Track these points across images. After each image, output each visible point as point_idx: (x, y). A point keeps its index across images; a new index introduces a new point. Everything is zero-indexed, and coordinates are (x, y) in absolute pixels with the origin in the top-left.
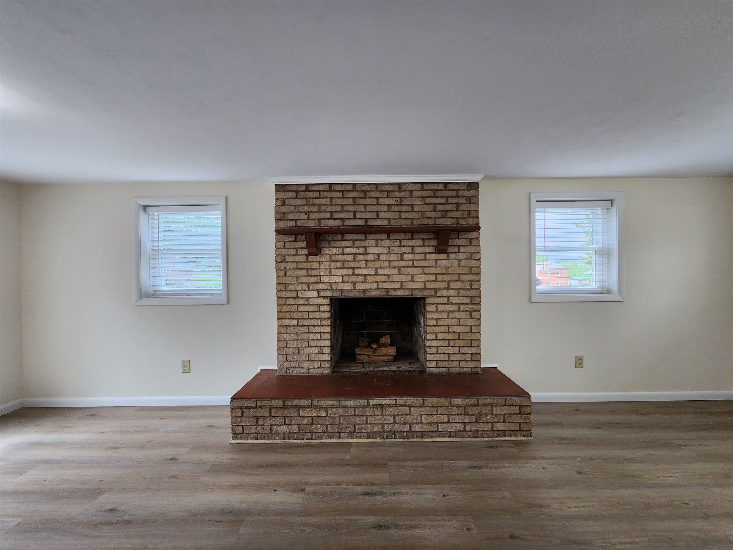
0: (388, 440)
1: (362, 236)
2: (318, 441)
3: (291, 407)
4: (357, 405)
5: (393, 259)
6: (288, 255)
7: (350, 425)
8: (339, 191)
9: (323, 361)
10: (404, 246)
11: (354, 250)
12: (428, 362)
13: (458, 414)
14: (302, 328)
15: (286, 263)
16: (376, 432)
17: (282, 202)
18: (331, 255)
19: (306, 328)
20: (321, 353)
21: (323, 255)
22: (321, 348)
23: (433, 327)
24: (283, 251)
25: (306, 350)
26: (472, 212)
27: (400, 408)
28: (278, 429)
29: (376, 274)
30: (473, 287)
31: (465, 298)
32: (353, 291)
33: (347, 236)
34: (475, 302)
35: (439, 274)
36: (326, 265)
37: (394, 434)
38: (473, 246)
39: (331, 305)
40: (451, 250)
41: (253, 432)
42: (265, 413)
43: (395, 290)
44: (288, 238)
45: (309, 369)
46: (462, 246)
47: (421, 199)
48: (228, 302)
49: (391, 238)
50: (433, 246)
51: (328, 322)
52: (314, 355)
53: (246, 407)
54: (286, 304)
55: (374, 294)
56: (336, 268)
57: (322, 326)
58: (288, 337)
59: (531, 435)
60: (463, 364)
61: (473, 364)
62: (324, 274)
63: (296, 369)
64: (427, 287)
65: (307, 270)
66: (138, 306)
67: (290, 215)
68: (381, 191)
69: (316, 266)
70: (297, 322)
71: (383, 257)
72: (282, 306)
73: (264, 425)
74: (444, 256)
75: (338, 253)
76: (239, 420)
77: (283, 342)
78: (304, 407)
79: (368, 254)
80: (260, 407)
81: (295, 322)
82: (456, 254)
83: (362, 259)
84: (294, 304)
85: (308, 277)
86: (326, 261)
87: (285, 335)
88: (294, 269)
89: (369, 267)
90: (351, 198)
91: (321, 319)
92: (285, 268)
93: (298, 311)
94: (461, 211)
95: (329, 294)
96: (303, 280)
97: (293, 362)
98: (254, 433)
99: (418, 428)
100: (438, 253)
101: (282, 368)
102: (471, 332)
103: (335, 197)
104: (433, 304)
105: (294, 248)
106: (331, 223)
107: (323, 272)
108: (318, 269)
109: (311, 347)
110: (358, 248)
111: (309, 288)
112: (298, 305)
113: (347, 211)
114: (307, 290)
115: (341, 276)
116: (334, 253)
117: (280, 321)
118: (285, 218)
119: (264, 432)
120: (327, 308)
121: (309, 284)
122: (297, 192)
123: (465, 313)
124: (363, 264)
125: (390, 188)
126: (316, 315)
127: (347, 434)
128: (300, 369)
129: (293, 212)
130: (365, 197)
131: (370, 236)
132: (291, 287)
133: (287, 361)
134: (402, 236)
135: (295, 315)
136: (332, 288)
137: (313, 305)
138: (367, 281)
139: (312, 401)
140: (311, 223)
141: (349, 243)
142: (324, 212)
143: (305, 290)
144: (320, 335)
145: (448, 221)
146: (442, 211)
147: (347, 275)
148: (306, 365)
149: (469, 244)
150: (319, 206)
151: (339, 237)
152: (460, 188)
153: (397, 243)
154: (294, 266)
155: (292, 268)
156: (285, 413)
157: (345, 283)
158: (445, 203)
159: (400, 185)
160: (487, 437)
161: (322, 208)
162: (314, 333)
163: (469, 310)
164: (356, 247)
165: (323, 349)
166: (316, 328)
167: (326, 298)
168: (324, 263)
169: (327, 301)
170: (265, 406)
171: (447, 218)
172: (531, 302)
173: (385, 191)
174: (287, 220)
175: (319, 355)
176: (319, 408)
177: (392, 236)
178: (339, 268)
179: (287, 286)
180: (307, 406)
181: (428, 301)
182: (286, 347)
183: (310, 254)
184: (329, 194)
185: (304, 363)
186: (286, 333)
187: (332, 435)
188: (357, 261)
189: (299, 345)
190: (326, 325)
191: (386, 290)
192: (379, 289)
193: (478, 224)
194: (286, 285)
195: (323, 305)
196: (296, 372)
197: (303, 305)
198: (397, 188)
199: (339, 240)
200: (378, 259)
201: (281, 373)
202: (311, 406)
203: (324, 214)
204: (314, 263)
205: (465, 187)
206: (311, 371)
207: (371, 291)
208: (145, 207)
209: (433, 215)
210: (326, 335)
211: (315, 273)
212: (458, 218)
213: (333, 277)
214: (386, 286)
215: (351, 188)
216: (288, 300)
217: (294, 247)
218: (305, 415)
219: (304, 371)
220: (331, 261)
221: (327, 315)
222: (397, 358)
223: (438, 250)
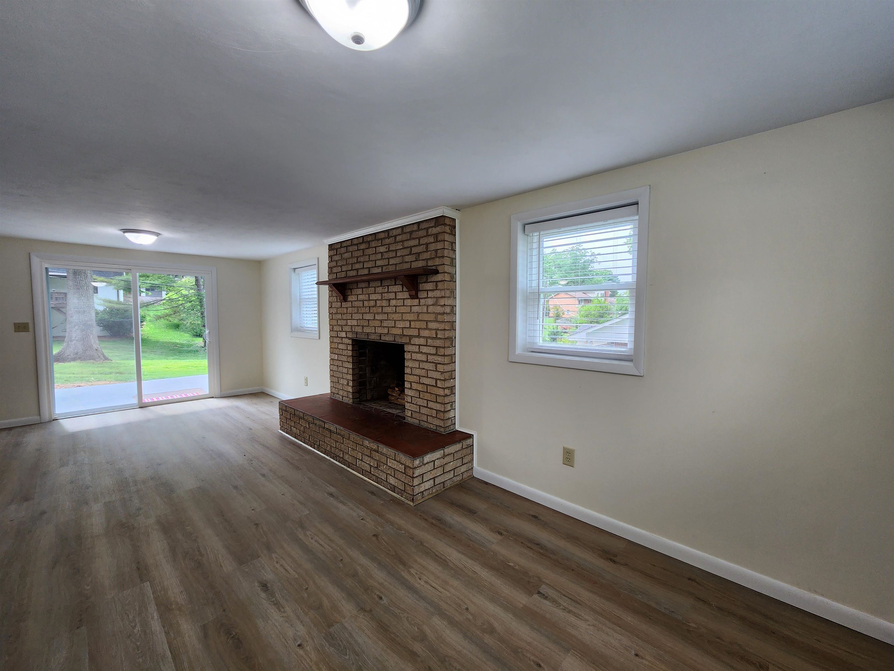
1: (367, 284)
3: (297, 416)
5: (384, 305)
6: (334, 302)
8: (356, 245)
9: (349, 392)
10: (390, 292)
11: (363, 297)
12: (406, 410)
14: (340, 362)
15: (333, 309)
17: (331, 259)
18: (352, 302)
19: (342, 362)
20: (348, 384)
21: (348, 301)
22: (348, 381)
24: (331, 299)
25: (342, 381)
26: (439, 251)
28: (293, 429)
29: (374, 319)
30: (438, 336)
31: (431, 348)
32: (362, 334)
33: (360, 285)
34: (440, 354)
35: (412, 321)
38: (439, 289)
39: (353, 345)
40: (422, 295)
41: (286, 428)
42: (289, 416)
43: (385, 335)
45: (343, 396)
46: (430, 290)
47: (402, 243)
48: (320, 338)
49: (383, 285)
52: (345, 385)
55: (373, 337)
56: (354, 313)
58: (334, 368)
60: (430, 419)
61: (439, 422)
62: (349, 318)
63: (338, 395)
64: (404, 333)
65: (342, 314)
66: (291, 337)
67: (334, 269)
68: (378, 240)
69: (345, 311)
71: (378, 303)
72: (332, 343)
73: (289, 424)
74: (416, 301)
75: (355, 300)
77: (332, 372)
78: (301, 418)
79: (370, 300)
80: (287, 411)
81: (337, 357)
82: (425, 300)
83: (367, 305)
84: (336, 342)
85: (342, 321)
87: (333, 366)
88: (336, 314)
89: (371, 313)
90: (362, 249)
91: (348, 356)
92: (332, 313)
93: (338, 348)
94: (430, 251)
95: (350, 335)
96: (339, 322)
97: (336, 389)
100: (412, 299)
101: (332, 392)
102: (436, 386)
103: (354, 250)
104: (409, 352)
105: (336, 297)
106: (352, 274)
107: (348, 316)
108: (346, 313)
109: (344, 378)
111: (342, 329)
112: (338, 343)
113: (360, 262)
115: (357, 321)
116: (353, 300)
118: (332, 272)
119: (289, 429)
120: (351, 348)
121: (342, 326)
122: (337, 249)
123: (432, 364)
124: (367, 310)
126: (346, 352)
129: (335, 267)
130: (369, 248)
131: (371, 284)
132: (335, 328)
133: (334, 387)
134: (389, 282)
135: (337, 351)
136: (352, 330)
137: (344, 344)
138: (370, 325)
139: (304, 414)
140: (343, 275)
141: (360, 291)
142: (349, 264)
143: (341, 331)
146: (416, 253)
147: (360, 319)
148: (342, 393)
149: (435, 288)
150: (347, 259)
152: (429, 226)
153: (386, 290)
155: (335, 312)
156: (295, 419)
157: (358, 326)
158: (418, 244)
159: (388, 231)
161: (348, 261)
162: (345, 367)
163: (435, 361)
164: (364, 294)
166: (346, 363)
167: (350, 338)
168: (349, 308)
169: (350, 342)
171: (420, 260)
172: (509, 361)
173: (380, 239)
175: (347, 386)
176: (306, 421)
177: (383, 283)
178: (356, 313)
181: (407, 348)
182: (333, 376)
183: (343, 301)
184: (351, 248)
185: (341, 391)
188: (365, 307)
189: (338, 376)
190: (350, 361)
192: (376, 333)
194: (333, 326)
196: (338, 397)
197: (340, 343)
198: (386, 235)
199: (355, 289)
200: (376, 305)
201: (332, 397)
203: (348, 267)
204: (344, 309)
205: (433, 224)
206: (344, 398)
207: (371, 335)
208: (295, 269)
209: (410, 258)
210: (350, 370)
211: (345, 317)
212: (427, 260)
213: (353, 321)
214: (379, 330)
215: (361, 240)
216: (334, 338)
219: (341, 398)
220: (352, 307)
221: (351, 353)
223: (412, 297)
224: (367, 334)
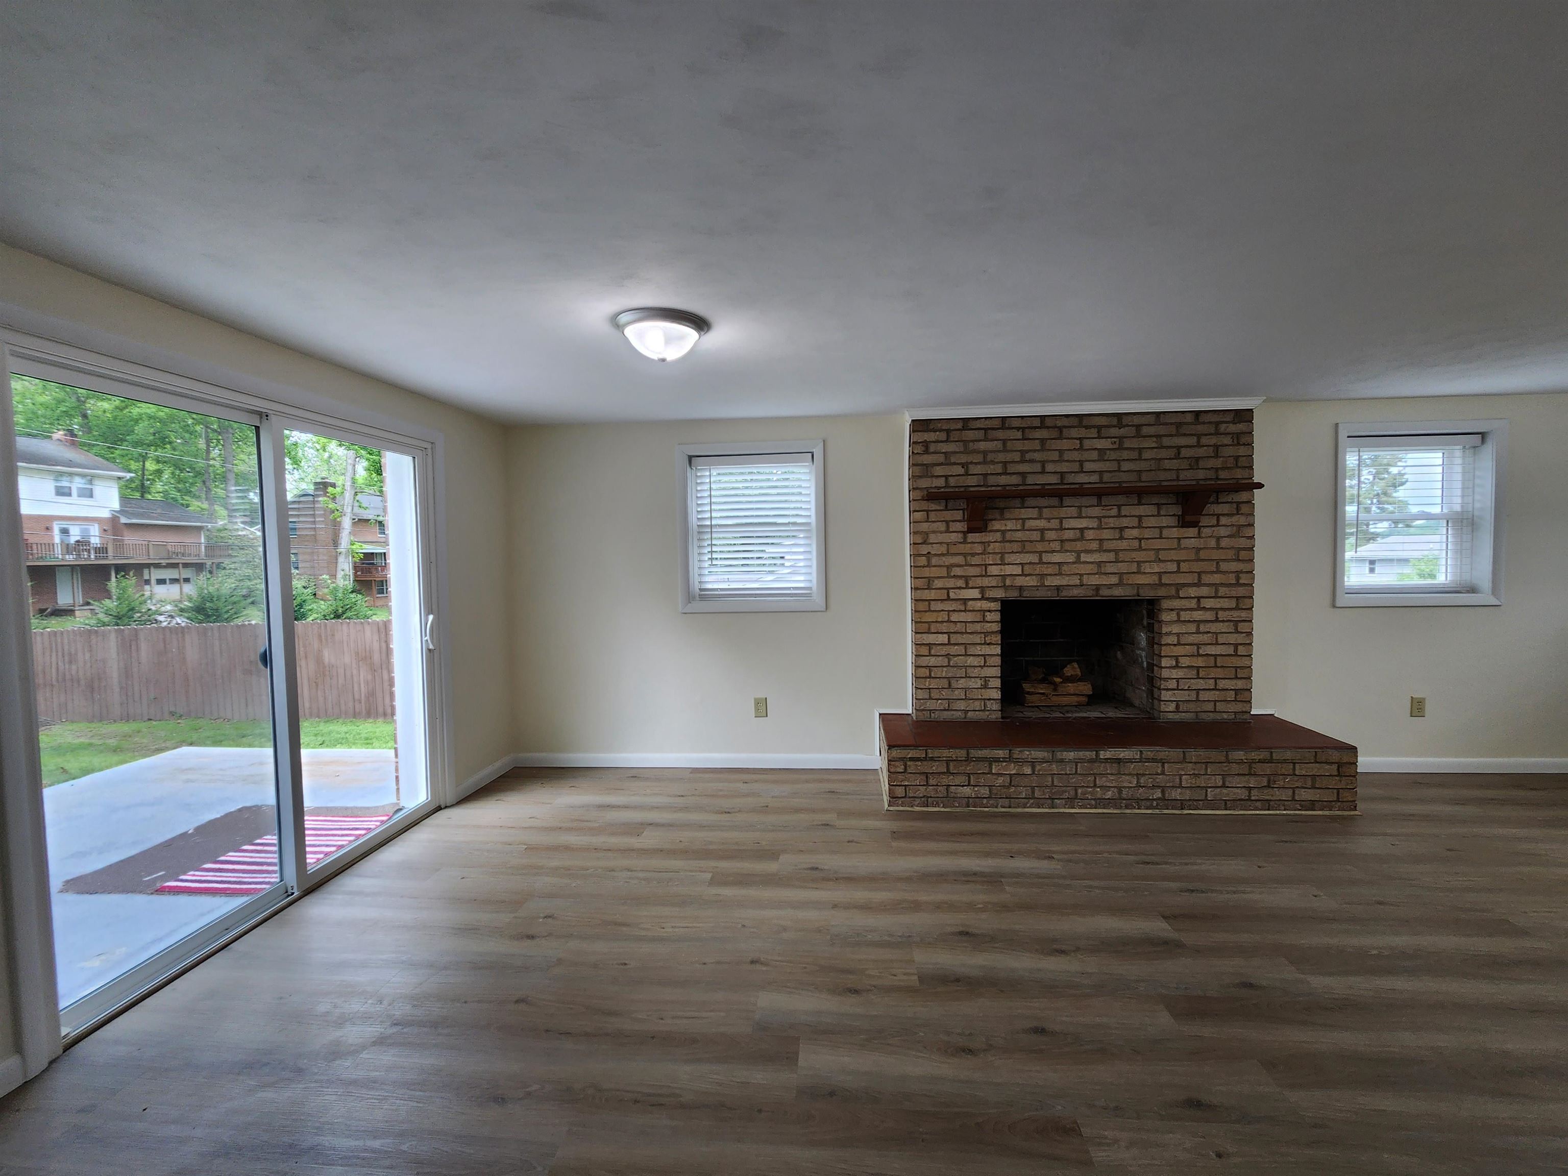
0: (1128, 811)
1: (1055, 501)
2: (1019, 810)
3: (979, 760)
4: (1079, 759)
5: (1106, 537)
6: (934, 532)
7: (1069, 788)
8: (1018, 429)
9: (988, 699)
10: (1125, 516)
11: (1041, 523)
12: (1162, 703)
14: (956, 647)
15: (930, 545)
16: (1109, 799)
17: (923, 449)
18: (1004, 532)
19: (962, 647)
20: (985, 687)
21: (991, 531)
22: (986, 679)
23: (1172, 647)
24: (925, 527)
25: (962, 683)
26: (1241, 459)
27: (1146, 764)
28: (959, 791)
29: (1078, 561)
30: (1241, 581)
31: (1226, 600)
32: (1039, 588)
33: (1030, 501)
34: (1244, 607)
35: (1184, 561)
36: (996, 547)
37: (1139, 802)
38: (1242, 514)
39: (1003, 612)
40: (1204, 521)
41: (921, 795)
42: (938, 767)
43: (1110, 586)
44: (933, 506)
45: (966, 712)
46: (1223, 515)
47: (1155, 439)
48: (826, 609)
49: (1103, 504)
50: (1174, 515)
51: (998, 638)
52: (974, 690)
53: (911, 759)
54: (930, 611)
55: (1076, 593)
56: (1013, 552)
57: (988, 644)
58: (932, 661)
59: (1355, 809)
60: (1220, 707)
61: (1239, 707)
62: (991, 563)
63: (946, 712)
64: (1163, 582)
65: (965, 555)
66: (686, 613)
67: (938, 468)
68: (1087, 427)
69: (979, 549)
70: (947, 637)
71: (1090, 534)
72: (923, 613)
73: (937, 785)
74: (1192, 532)
75: (1015, 528)
76: (900, 777)
77: (924, 669)
78: (997, 760)
79: (1065, 529)
80: (932, 759)
81: (943, 639)
82: (1213, 529)
83: (1055, 537)
84: (943, 610)
85: (965, 568)
86: (995, 542)
87: (929, 658)
88: (943, 555)
89: (1067, 551)
90: (1037, 439)
91: (986, 634)
92: (929, 553)
93: (949, 621)
94: (1223, 457)
95: (1000, 594)
96: (957, 571)
97: (940, 701)
98: (921, 797)
99: (1176, 794)
100: (1182, 527)
101: (923, 710)
102: (1236, 655)
103: (1011, 438)
104: (1172, 610)
105: (943, 521)
106: (1004, 480)
107: (990, 558)
108: (981, 554)
109: (969, 677)
110: (1049, 520)
111: (967, 583)
112: (949, 611)
113: (1032, 461)
114: (963, 588)
115: (1020, 566)
116: (1008, 528)
117: (919, 636)
118: (930, 474)
119: (938, 795)
120: (997, 617)
121: (966, 578)
122: (948, 431)
123: (1226, 624)
124: (1056, 546)
125: (1103, 421)
126: (978, 627)
127: (1064, 801)
128: (952, 712)
129: (941, 464)
130: (1060, 438)
131: (1067, 501)
132: (938, 583)
133: (930, 698)
134: (1121, 499)
135: (944, 627)
136: (1005, 585)
137: (974, 611)
138: (1063, 573)
139: (1010, 751)
140: (971, 481)
141: (1034, 513)
142: (993, 462)
143: (960, 588)
144: (985, 659)
145: (1201, 474)
146: (1190, 458)
147: (1030, 563)
148: (962, 705)
149: (1235, 512)
150: (985, 453)
151: (1017, 502)
152: (1222, 420)
153: (1114, 512)
154: (943, 549)
155: (940, 553)
156: (969, 769)
157: (1026, 575)
158: (1195, 444)
159: (1119, 416)
160: (1285, 810)
161: (990, 457)
162: (975, 655)
163: (1233, 619)
164: (1045, 519)
165: (989, 681)
166: (978, 648)
167: (994, 600)
168: (991, 544)
169: (996, 606)
170: (940, 757)
171: (1199, 469)
172: (1334, 606)
173: (1094, 427)
174: (933, 476)
175: (983, 690)
176: (1021, 762)
177: (1105, 500)
178: (1017, 552)
179: (931, 582)
180: (1002, 758)
181: (1165, 604)
182: (930, 677)
183: (971, 530)
184: (1000, 434)
185: (958, 702)
186: (930, 655)
187: (1042, 801)
188: (1047, 541)
189: (950, 675)
190: (993, 642)
191: (1095, 587)
192: (1082, 586)
193: (1251, 478)
194: (930, 580)
195: (989, 611)
196: (946, 715)
197: (957, 611)
198: (1115, 421)
199: (1018, 508)
200: (1082, 538)
201: (922, 718)
202: (1010, 759)
203: (992, 467)
204: (976, 545)
205: (1229, 418)
206: (970, 714)
207: (1069, 589)
208: (690, 458)
209: (1175, 464)
210: (993, 658)
211: (976, 560)
212: (1217, 469)
213: (1006, 566)
214: (1095, 580)
215: (1037, 423)
216: (932, 603)
217: (943, 519)
218: (1000, 772)
219: (959, 715)
220: (1004, 541)
221: (996, 627)
223: (1184, 523)
224: (1056, 588)
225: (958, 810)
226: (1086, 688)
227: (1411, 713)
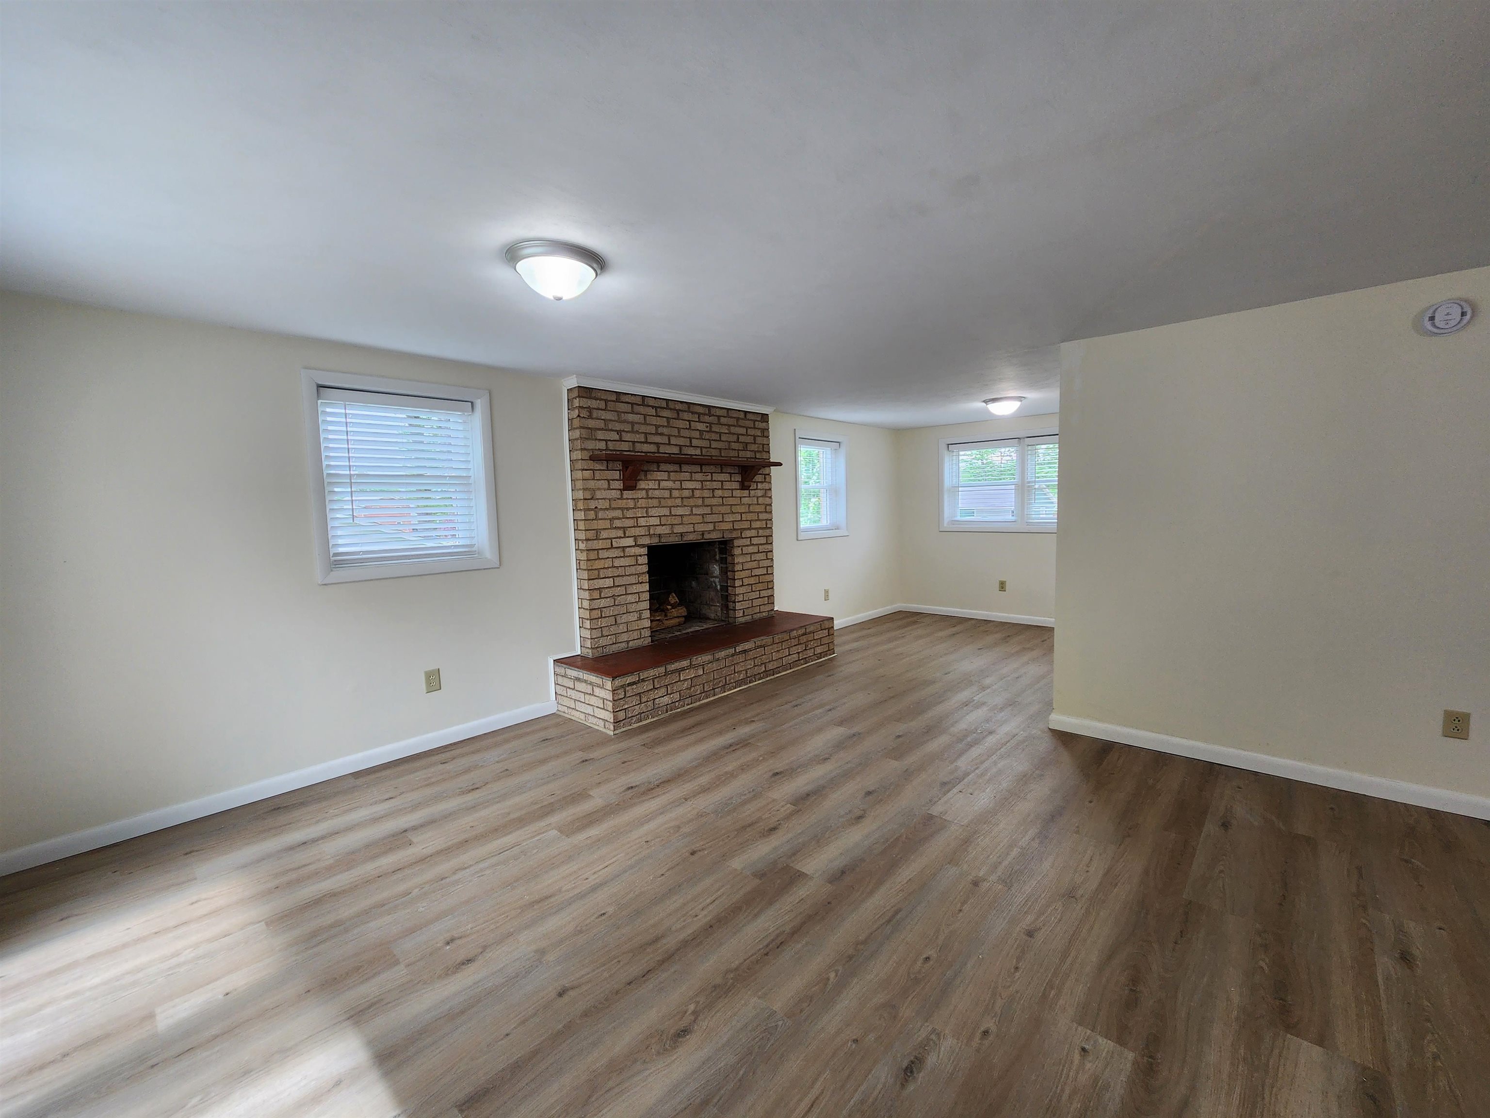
0: (751, 685)
1: (676, 467)
2: (698, 703)
3: (673, 672)
4: (727, 656)
5: (706, 496)
6: (599, 489)
7: (722, 678)
8: (653, 407)
9: (643, 629)
10: (715, 481)
11: (669, 484)
12: (736, 611)
13: (795, 645)
14: (619, 588)
15: (596, 501)
16: (741, 679)
17: (588, 414)
18: (647, 490)
19: (623, 588)
20: (640, 619)
21: (639, 489)
22: (640, 612)
23: (740, 572)
24: (592, 484)
25: (624, 618)
26: (765, 446)
27: (758, 650)
28: (661, 701)
29: (692, 514)
31: (762, 538)
32: (671, 535)
33: (663, 467)
35: (744, 513)
36: (642, 503)
37: (755, 677)
38: (767, 482)
39: (649, 555)
40: (751, 486)
41: (637, 713)
42: (647, 686)
43: (709, 532)
44: (598, 466)
45: (628, 642)
46: (759, 482)
47: (727, 427)
48: (500, 565)
49: (703, 471)
50: (738, 481)
51: (646, 578)
52: (633, 622)
53: (630, 684)
54: (599, 559)
55: (691, 538)
56: (653, 507)
57: (641, 583)
58: (603, 603)
59: (834, 653)
60: (762, 609)
61: (768, 608)
62: (640, 516)
63: (614, 646)
64: (735, 528)
65: (622, 509)
66: (325, 585)
67: (599, 432)
68: (693, 413)
69: (631, 504)
70: (612, 581)
71: (697, 493)
72: (593, 561)
73: (647, 701)
74: (746, 493)
75: (654, 488)
76: (622, 702)
77: (597, 611)
78: (683, 669)
79: (684, 489)
80: (643, 680)
81: (609, 582)
82: (755, 491)
83: (678, 495)
84: (608, 558)
85: (623, 520)
86: (642, 498)
87: (600, 600)
88: (607, 509)
89: (685, 506)
90: (665, 417)
91: (639, 575)
92: (596, 507)
93: (613, 567)
94: (757, 444)
95: (647, 541)
96: (617, 523)
97: (609, 637)
98: (637, 715)
99: (770, 666)
100: (742, 489)
101: (597, 647)
102: (767, 574)
103: (649, 414)
104: (739, 547)
105: (606, 480)
106: (646, 448)
107: (640, 512)
108: (633, 508)
109: (629, 612)
110: (674, 481)
111: (625, 533)
112: (612, 558)
113: (662, 434)
114: (622, 538)
115: (659, 518)
116: (650, 487)
117: (591, 582)
118: (594, 437)
119: (648, 710)
120: (645, 560)
121: (624, 529)
122: (606, 401)
123: (762, 554)
124: (678, 501)
125: (701, 410)
126: (632, 570)
127: (720, 688)
128: (619, 645)
129: (602, 429)
130: (678, 419)
131: (685, 468)
132: (604, 534)
133: (602, 636)
134: (712, 468)
135: (610, 572)
136: (649, 534)
137: (630, 556)
138: (684, 523)
139: (690, 659)
140: (625, 446)
141: (664, 476)
142: (637, 432)
143: (620, 537)
144: (639, 595)
145: (749, 454)
146: (743, 442)
147: (664, 516)
148: (625, 637)
150: (633, 424)
151: (654, 467)
153: (709, 478)
154: (606, 504)
155: (605, 507)
156: (667, 682)
157: (663, 525)
158: (745, 434)
159: (709, 407)
160: (812, 661)
161: (636, 427)
162: (632, 593)
163: (765, 551)
164: (672, 481)
165: (642, 613)
166: (634, 587)
167: (643, 546)
168: (639, 500)
169: (644, 551)
170: (648, 677)
171: (747, 450)
172: (797, 540)
173: (696, 413)
174: (596, 439)
175: (639, 621)
176: (696, 667)
177: (705, 468)
178: (656, 507)
179: (599, 533)
180: (686, 667)
181: (737, 543)
182: (601, 617)
183: (626, 488)
184: (641, 409)
185: (623, 634)
186: (601, 598)
187: (708, 693)
188: (673, 498)
189: (616, 613)
190: (644, 581)
191: (701, 533)
192: (694, 532)
193: (769, 459)
194: (597, 531)
195: (640, 556)
196: (615, 648)
197: (618, 557)
198: (707, 411)
199: (656, 471)
200: (693, 496)
201: (597, 655)
202: (691, 667)
203: (637, 436)
204: (629, 501)
205: (759, 418)
206: (631, 644)
207: (688, 535)
208: (320, 386)
209: (735, 446)
210: (644, 594)
211: (629, 514)
212: (755, 452)
213: (650, 518)
214: (701, 528)
215: (664, 404)
216: (600, 551)
217: (606, 478)
218: (685, 678)
219: (623, 646)
220: (648, 498)
221: (645, 568)
222: (689, 618)
223: (743, 487)
224: (680, 534)
225: (662, 716)
226: (683, 611)
227: (825, 598)
